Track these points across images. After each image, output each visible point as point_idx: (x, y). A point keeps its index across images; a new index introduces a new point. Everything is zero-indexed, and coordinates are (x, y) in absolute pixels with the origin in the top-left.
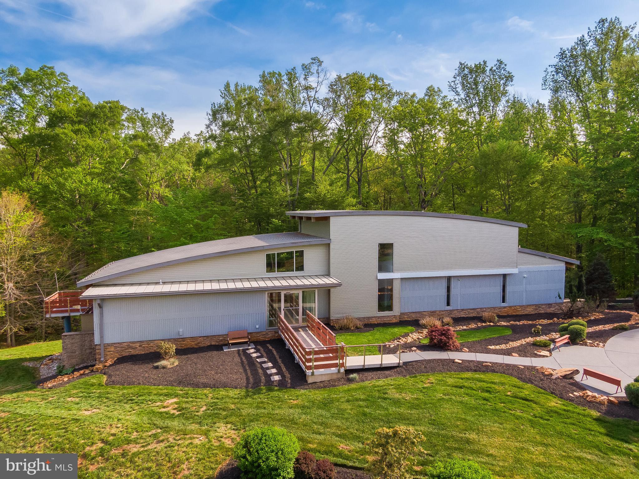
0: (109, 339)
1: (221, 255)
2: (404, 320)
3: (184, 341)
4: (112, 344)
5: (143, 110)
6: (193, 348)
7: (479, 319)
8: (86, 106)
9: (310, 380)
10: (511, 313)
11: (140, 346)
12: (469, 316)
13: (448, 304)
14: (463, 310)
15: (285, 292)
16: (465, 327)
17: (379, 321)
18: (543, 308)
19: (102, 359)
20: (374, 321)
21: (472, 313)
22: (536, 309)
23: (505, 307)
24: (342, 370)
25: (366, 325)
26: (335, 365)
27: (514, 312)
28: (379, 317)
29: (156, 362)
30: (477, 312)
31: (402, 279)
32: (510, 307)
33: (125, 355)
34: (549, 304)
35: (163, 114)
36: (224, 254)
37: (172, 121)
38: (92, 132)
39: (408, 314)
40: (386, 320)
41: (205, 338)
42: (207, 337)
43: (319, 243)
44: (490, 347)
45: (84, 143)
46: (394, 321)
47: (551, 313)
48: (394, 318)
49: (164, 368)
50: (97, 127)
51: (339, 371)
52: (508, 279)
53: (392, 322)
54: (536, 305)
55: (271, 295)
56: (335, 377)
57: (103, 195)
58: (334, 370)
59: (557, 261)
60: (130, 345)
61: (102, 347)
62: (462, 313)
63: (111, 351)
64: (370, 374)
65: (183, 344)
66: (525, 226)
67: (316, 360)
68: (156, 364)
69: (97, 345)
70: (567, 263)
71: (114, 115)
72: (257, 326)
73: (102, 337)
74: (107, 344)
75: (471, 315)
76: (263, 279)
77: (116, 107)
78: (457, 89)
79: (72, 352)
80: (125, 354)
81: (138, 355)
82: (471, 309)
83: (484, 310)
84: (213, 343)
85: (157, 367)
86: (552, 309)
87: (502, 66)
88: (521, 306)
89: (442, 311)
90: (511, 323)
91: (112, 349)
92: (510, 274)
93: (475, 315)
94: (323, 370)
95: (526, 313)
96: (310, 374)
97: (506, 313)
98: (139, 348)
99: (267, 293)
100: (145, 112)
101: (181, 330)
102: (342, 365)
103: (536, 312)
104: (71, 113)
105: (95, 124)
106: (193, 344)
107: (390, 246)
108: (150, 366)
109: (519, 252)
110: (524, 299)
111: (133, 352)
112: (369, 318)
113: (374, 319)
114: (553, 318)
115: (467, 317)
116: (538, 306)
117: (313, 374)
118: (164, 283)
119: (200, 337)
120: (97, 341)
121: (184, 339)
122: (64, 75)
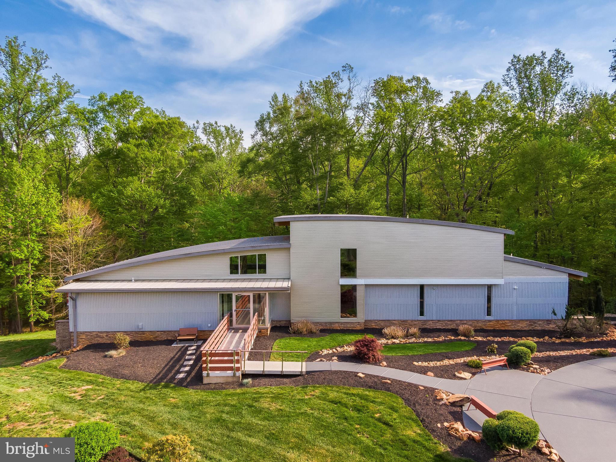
0: (81, 328)
1: (184, 256)
2: (371, 327)
3: (144, 334)
4: (84, 333)
5: (216, 123)
6: (152, 341)
7: (454, 332)
8: (149, 123)
9: (205, 381)
10: (498, 327)
11: (106, 336)
12: (447, 327)
13: (422, 314)
14: (439, 321)
15: (237, 294)
16: (430, 340)
17: (342, 327)
18: (539, 325)
19: (75, 345)
20: (336, 327)
21: (451, 325)
22: (532, 325)
23: (490, 321)
24: (239, 374)
25: (322, 331)
26: (231, 369)
27: (503, 327)
28: (342, 323)
29: (107, 352)
30: (456, 324)
31: (366, 286)
32: (497, 321)
33: (94, 343)
34: (548, 320)
35: (231, 126)
36: (187, 256)
37: (241, 132)
38: (151, 145)
39: (377, 321)
40: (349, 327)
41: (162, 333)
42: (164, 332)
43: (279, 247)
44: (415, 363)
45: (142, 156)
46: (358, 328)
47: (550, 330)
48: (358, 325)
49: (111, 357)
50: (156, 142)
51: (234, 374)
52: (494, 291)
53: (356, 329)
54: (530, 321)
55: (222, 296)
56: (230, 380)
57: (156, 200)
58: (230, 373)
59: (558, 273)
60: (98, 334)
61: (75, 335)
62: (437, 324)
63: (83, 339)
64: (267, 380)
65: (143, 337)
66: (511, 232)
67: (212, 362)
68: (107, 353)
69: (71, 332)
70: (570, 275)
71: (171, 130)
72: (209, 325)
73: (75, 326)
74: (80, 332)
75: (449, 327)
76: (224, 280)
77: (174, 123)
78: (512, 84)
79: (64, 337)
80: (95, 341)
81: (104, 343)
82: (449, 321)
83: (465, 322)
84: (169, 338)
85: (106, 356)
86: (551, 326)
87: (560, 57)
88: (511, 321)
89: (415, 321)
90: (488, 338)
91: (84, 337)
92: (494, 285)
93: (454, 328)
94: (219, 372)
95: (519, 328)
96: (206, 375)
97: (492, 327)
98: (106, 337)
99: (219, 294)
100: (219, 125)
101: (140, 324)
102: (238, 369)
103: (531, 328)
104: (136, 130)
105: (154, 139)
106: (151, 337)
107: (354, 251)
108: (103, 354)
109: (505, 260)
110: (515, 313)
111: (101, 341)
112: (331, 323)
113: (337, 325)
114: (544, 337)
115: (445, 329)
116: (532, 322)
117: (208, 375)
118: (136, 281)
119: (158, 331)
120: (71, 329)
121: (143, 332)
122: (141, 98)
